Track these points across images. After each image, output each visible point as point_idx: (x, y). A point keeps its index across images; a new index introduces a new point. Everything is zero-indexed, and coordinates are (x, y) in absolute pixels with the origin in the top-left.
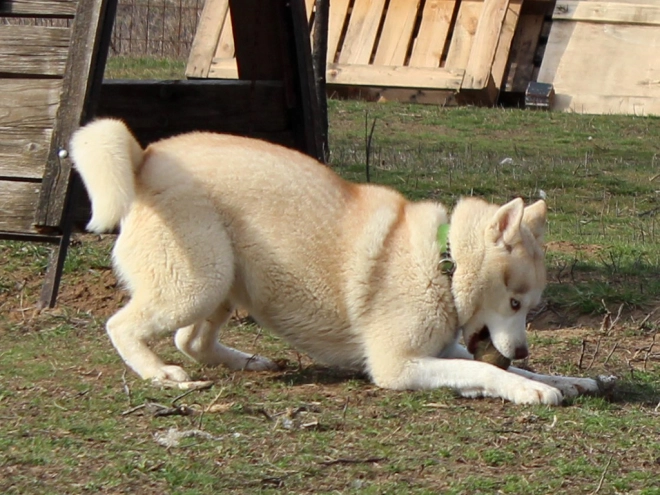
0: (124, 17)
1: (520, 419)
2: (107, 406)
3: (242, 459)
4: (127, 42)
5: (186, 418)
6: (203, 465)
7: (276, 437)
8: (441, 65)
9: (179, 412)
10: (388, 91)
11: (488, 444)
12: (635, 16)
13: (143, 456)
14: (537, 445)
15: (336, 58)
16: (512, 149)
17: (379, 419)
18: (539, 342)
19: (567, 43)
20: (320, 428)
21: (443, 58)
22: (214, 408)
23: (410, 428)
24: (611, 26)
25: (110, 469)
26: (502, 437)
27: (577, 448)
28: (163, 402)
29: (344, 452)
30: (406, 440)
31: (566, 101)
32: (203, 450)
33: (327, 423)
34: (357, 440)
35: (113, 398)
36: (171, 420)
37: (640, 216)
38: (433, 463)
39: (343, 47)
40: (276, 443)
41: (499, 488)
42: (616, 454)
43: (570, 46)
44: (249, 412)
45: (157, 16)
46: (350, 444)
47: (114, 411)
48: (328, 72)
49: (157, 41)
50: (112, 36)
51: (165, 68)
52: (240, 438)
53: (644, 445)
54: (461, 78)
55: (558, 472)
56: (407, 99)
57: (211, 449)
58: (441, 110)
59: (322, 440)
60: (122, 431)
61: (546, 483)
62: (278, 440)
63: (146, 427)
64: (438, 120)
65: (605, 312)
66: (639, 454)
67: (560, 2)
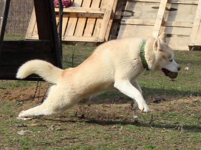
0: (9, 24)
1: (113, 127)
2: (5, 124)
3: (40, 138)
4: (10, 30)
5: (26, 128)
6: (30, 140)
7: (49, 132)
8: (92, 36)
9: (24, 126)
10: (78, 43)
11: (104, 134)
12: (142, 23)
13: (15, 137)
14: (117, 134)
15: (64, 34)
17: (76, 128)
18: (118, 107)
19: (124, 30)
20: (61, 130)
21: (92, 34)
22: (33, 125)
23: (84, 130)
24: (136, 25)
25: (6, 141)
26: (108, 132)
27: (128, 135)
28: (20, 123)
29: (67, 136)
30: (83, 133)
32: (30, 136)
33: (62, 129)
34: (70, 133)
35: (6, 122)
36: (22, 128)
37: (144, 75)
38: (90, 139)
39: (66, 32)
40: (49, 134)
41: (107, 145)
42: (138, 136)
43: (125, 31)
44: (42, 126)
45: (18, 23)
46: (68, 134)
47: (7, 126)
48: (62, 38)
49: (18, 30)
50: (6, 28)
51: (20, 37)
52: (40, 133)
53: (145, 134)
54: (97, 39)
55: (123, 141)
56: (83, 45)
57: (32, 135)
58: (92, 47)
59: (61, 133)
60: (9, 131)
61: (120, 144)
62: (49, 133)
63: (15, 130)
64: (91, 50)
66: (144, 136)
67: (123, 19)
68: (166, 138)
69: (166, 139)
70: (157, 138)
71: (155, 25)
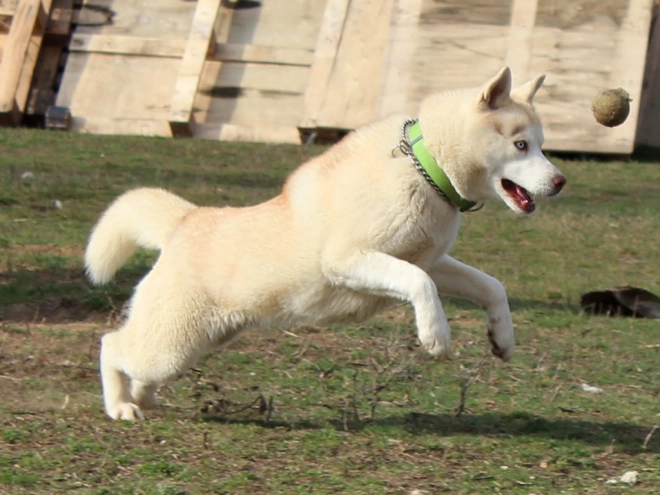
11: (7, 424)
12: (142, 49)
14: (50, 425)
16: (33, 165)
18: (53, 334)
19: (82, 72)
24: (121, 57)
26: (19, 418)
27: (85, 428)
31: (82, 123)
41: (16, 463)
42: (119, 433)
43: (85, 75)
55: (68, 449)
61: (58, 459)
65: (111, 308)
66: (140, 433)
67: (76, 36)
68: (217, 441)
69: (215, 444)
70: (183, 440)
71: (187, 56)
